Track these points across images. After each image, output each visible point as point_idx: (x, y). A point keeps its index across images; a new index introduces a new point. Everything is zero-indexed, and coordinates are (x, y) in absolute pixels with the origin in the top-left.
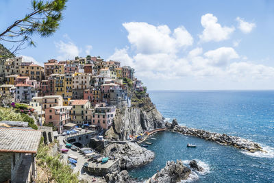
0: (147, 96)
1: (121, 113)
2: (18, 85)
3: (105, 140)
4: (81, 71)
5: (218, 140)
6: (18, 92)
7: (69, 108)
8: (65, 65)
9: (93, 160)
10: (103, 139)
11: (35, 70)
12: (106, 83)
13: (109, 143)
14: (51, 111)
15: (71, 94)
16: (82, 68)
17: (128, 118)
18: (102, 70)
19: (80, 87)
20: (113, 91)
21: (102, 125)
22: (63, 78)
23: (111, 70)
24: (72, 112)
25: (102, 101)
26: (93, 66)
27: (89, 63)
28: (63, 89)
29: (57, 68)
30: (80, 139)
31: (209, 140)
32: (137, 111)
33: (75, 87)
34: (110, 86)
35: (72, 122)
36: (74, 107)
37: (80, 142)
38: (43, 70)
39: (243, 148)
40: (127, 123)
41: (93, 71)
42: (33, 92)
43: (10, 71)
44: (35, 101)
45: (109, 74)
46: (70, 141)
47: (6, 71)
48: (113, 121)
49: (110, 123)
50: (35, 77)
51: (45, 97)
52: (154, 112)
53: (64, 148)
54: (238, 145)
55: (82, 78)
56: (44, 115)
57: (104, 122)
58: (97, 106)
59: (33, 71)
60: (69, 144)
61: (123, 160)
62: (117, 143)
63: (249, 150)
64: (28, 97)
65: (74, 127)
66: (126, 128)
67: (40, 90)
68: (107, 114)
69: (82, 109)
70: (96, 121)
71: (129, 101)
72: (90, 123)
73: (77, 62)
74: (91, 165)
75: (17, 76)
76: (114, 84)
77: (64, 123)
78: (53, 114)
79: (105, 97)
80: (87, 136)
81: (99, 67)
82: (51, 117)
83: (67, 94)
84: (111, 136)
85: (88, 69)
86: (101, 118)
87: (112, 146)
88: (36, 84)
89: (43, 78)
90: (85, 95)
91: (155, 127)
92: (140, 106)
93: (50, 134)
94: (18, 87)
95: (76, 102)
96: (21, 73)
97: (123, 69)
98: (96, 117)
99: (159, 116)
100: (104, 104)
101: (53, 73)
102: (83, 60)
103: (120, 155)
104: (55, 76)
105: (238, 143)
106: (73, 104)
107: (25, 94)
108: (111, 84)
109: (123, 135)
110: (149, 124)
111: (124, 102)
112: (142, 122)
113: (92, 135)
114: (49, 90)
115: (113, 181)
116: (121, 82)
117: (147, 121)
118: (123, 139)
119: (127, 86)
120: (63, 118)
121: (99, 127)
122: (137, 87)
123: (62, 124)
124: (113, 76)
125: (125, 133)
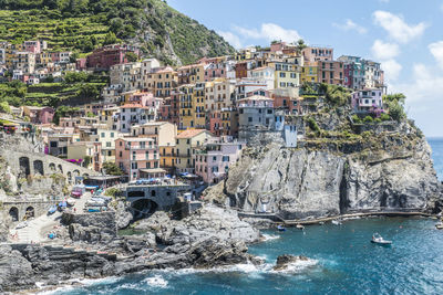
1: (255, 156)
2: (126, 106)
3: (193, 202)
4: (230, 75)
6: (124, 118)
10: (189, 199)
16: (232, 69)
18: (259, 68)
20: (242, 111)
22: (191, 90)
24: (175, 151)
28: (192, 111)
29: (194, 72)
33: (210, 106)
35: (174, 168)
37: (154, 198)
42: (144, 118)
43: (136, 84)
45: (270, 77)
46: (132, 193)
47: (131, 84)
49: (221, 173)
50: (163, 92)
52: (390, 167)
55: (219, 88)
57: (206, 171)
59: (160, 81)
67: (160, 115)
69: (189, 146)
70: (199, 169)
71: (291, 134)
77: (142, 166)
78: (123, 149)
80: (169, 192)
81: (260, 63)
82: (121, 154)
83: (196, 121)
84: (213, 198)
85: (241, 71)
86: (203, 161)
90: (212, 120)
91: (383, 203)
92: (347, 149)
93: (39, 162)
94: (124, 110)
96: (147, 86)
98: (199, 159)
107: (133, 120)
108: (254, 98)
109: (242, 200)
110: (363, 193)
111: (270, 135)
112: (344, 186)
113: (182, 191)
114: (171, 114)
115: (87, 238)
116: (295, 94)
117: (358, 186)
118: (241, 206)
119: (319, 103)
120: (141, 157)
121: (200, 178)
122: (364, 104)
123: (135, 166)
124: (288, 79)
125: (251, 198)
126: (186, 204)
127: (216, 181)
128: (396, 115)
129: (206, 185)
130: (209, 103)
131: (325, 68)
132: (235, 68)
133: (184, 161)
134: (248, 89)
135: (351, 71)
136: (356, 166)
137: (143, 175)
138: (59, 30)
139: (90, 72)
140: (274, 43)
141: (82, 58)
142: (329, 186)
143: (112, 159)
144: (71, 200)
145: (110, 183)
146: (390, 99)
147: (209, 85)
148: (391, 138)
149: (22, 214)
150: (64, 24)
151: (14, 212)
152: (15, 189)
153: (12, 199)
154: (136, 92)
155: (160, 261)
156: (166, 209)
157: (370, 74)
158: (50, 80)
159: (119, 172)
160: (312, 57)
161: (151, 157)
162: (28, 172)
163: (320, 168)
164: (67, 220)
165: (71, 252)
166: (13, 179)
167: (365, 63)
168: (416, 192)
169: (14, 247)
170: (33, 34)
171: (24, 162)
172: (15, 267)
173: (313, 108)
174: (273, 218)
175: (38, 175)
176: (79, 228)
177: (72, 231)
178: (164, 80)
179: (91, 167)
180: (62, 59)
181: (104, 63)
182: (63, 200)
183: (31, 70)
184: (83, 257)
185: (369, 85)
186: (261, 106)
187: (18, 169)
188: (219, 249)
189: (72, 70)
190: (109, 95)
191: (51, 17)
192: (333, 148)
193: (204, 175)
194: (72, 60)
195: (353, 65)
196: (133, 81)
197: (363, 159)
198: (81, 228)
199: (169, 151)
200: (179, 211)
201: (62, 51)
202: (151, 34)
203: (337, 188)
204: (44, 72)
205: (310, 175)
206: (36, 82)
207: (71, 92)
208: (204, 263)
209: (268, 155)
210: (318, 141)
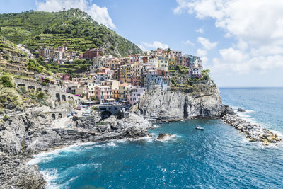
1: (150, 94)
3: (125, 112)
6: (98, 79)
12: (148, 69)
14: (97, 89)
20: (145, 76)
23: (159, 59)
24: (119, 92)
28: (125, 76)
32: (177, 95)
36: (120, 88)
37: (110, 111)
41: (148, 61)
45: (157, 62)
46: (102, 108)
48: (140, 99)
49: (137, 100)
50: (114, 68)
52: (204, 98)
58: (134, 88)
65: (112, 101)
68: (133, 93)
69: (124, 90)
71: (165, 85)
77: (105, 98)
80: (116, 108)
82: (97, 93)
83: (128, 79)
85: (145, 60)
90: (134, 80)
91: (201, 113)
92: (187, 91)
97: (177, 57)
107: (102, 79)
108: (150, 71)
109: (145, 111)
110: (193, 109)
111: (156, 86)
112: (185, 106)
113: (121, 108)
114: (117, 77)
115: (83, 126)
116: (166, 69)
117: (191, 106)
118: (145, 114)
119: (176, 73)
120: (105, 94)
121: (129, 103)
122: (193, 74)
123: (103, 97)
124: (164, 63)
125: (148, 110)
126: (123, 112)
127: (135, 104)
128: (206, 78)
129: (131, 105)
130: (132, 72)
131: (179, 59)
132: (143, 59)
133: (122, 96)
134: (148, 67)
135: (189, 60)
136: (190, 98)
137: (106, 101)
138: (72, 43)
139: (85, 60)
140: (158, 49)
141: (81, 54)
142: (179, 106)
143: (93, 95)
144: (77, 111)
145: (93, 104)
146: (204, 71)
147: (132, 65)
148: (204, 87)
149: (57, 116)
150: (74, 40)
151: (53, 116)
152: (54, 106)
153: (53, 110)
154: (103, 68)
155: (112, 135)
156: (115, 115)
157: (196, 62)
158: (68, 63)
159: (96, 100)
160: (173, 55)
161: (109, 94)
162: (59, 100)
163: (176, 98)
164: (75, 119)
165: (77, 132)
166: (53, 103)
167: (194, 57)
168: (213, 109)
169: (53, 130)
170: (61, 44)
171: (58, 95)
172: (54, 138)
173: (173, 75)
174: (157, 119)
175: (63, 101)
176: (80, 122)
177: (77, 123)
178: (114, 63)
179: (85, 98)
180: (73, 54)
181: (90, 56)
182: (73, 111)
183: (61, 59)
184: (82, 134)
185: (196, 66)
186: (153, 74)
187: (55, 98)
188: (136, 131)
189: (77, 59)
190: (92, 69)
191: (69, 37)
192: (181, 91)
193: (130, 101)
194: (77, 55)
195: (189, 58)
196: (102, 63)
197: (193, 95)
198: (81, 122)
199: (116, 92)
200: (120, 116)
201: (73, 51)
202: (109, 45)
203: (183, 107)
204: (66, 59)
205: (172, 101)
206: (63, 63)
207: (77, 68)
208: (130, 136)
209: (156, 93)
210: (175, 88)
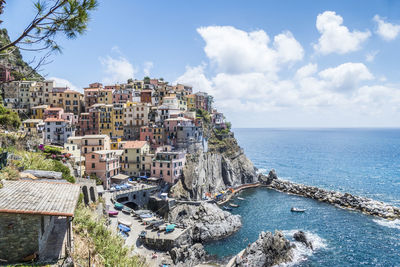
0: (232, 136)
2: (48, 119)
3: (170, 200)
4: (137, 100)
5: (339, 203)
6: (49, 130)
7: (119, 152)
8: (113, 91)
9: (153, 227)
10: (167, 198)
11: (72, 99)
12: (172, 116)
13: (176, 204)
14: (93, 157)
15: (121, 133)
16: (137, 95)
17: (204, 168)
18: (166, 98)
19: (135, 123)
20: (181, 129)
21: (167, 178)
22: (110, 109)
23: (178, 97)
24: (124, 159)
25: (166, 143)
26: (153, 92)
27: (147, 88)
28: (111, 125)
29: (102, 95)
30: (134, 197)
31: (324, 201)
32: (216, 158)
33: (128, 122)
34: (178, 122)
35: (123, 172)
36: (126, 151)
37: (135, 201)
38: (83, 99)
39: (377, 214)
40: (202, 175)
41: (153, 99)
42: (69, 130)
43: (37, 100)
44: (72, 142)
45: (176, 104)
46: (121, 199)
47: (31, 100)
48: (182, 172)
49: (178, 175)
50: (72, 108)
51: (86, 136)
52: (241, 160)
53: (112, 210)
54: (367, 210)
55: (138, 109)
56: (84, 163)
57: (169, 174)
58: (159, 150)
59: (68, 99)
60: (119, 204)
61: (196, 228)
62: (188, 204)
63: (386, 218)
64: (61, 136)
65: (126, 180)
66: (201, 183)
67: (78, 127)
68: (174, 161)
69: (138, 155)
70: (158, 172)
71: (206, 144)
72: (149, 175)
73: (131, 87)
74: (151, 235)
75: (47, 108)
76: (183, 119)
77: (112, 174)
78: (96, 161)
79: (171, 137)
80: (144, 193)
81: (162, 93)
82: (93, 166)
83: (116, 132)
84: (179, 194)
85: (146, 97)
86: (165, 167)
87: (180, 208)
88: (73, 119)
89: (83, 110)
90: (142, 134)
91: (243, 182)
93: (92, 189)
94: (48, 123)
95: (128, 144)
96: (52, 102)
97: (196, 96)
98: (158, 165)
99: (249, 166)
100: (169, 148)
101: (96, 102)
102: (139, 83)
103: (192, 222)
104: (99, 107)
105: (369, 207)
106: (125, 147)
107: (58, 132)
108: (179, 119)
109: (196, 193)
110: (234, 177)
111: (197, 145)
112: (224, 174)
114: (91, 126)
115: (181, 258)
116: (194, 116)
117: (231, 173)
118: (196, 197)
120: (111, 167)
121: (162, 180)
122: (217, 122)
123: (108, 175)
124: (183, 106)
125: (199, 190)
130: (128, 120)
131: (197, 99)
134: (171, 113)
142: (219, 175)
163: (216, 163)
168: (254, 173)
176: (177, 251)
177: (173, 256)
186: (189, 124)
192: (217, 150)
195: (207, 98)
197: (228, 156)
205: (214, 169)
209: (200, 159)
